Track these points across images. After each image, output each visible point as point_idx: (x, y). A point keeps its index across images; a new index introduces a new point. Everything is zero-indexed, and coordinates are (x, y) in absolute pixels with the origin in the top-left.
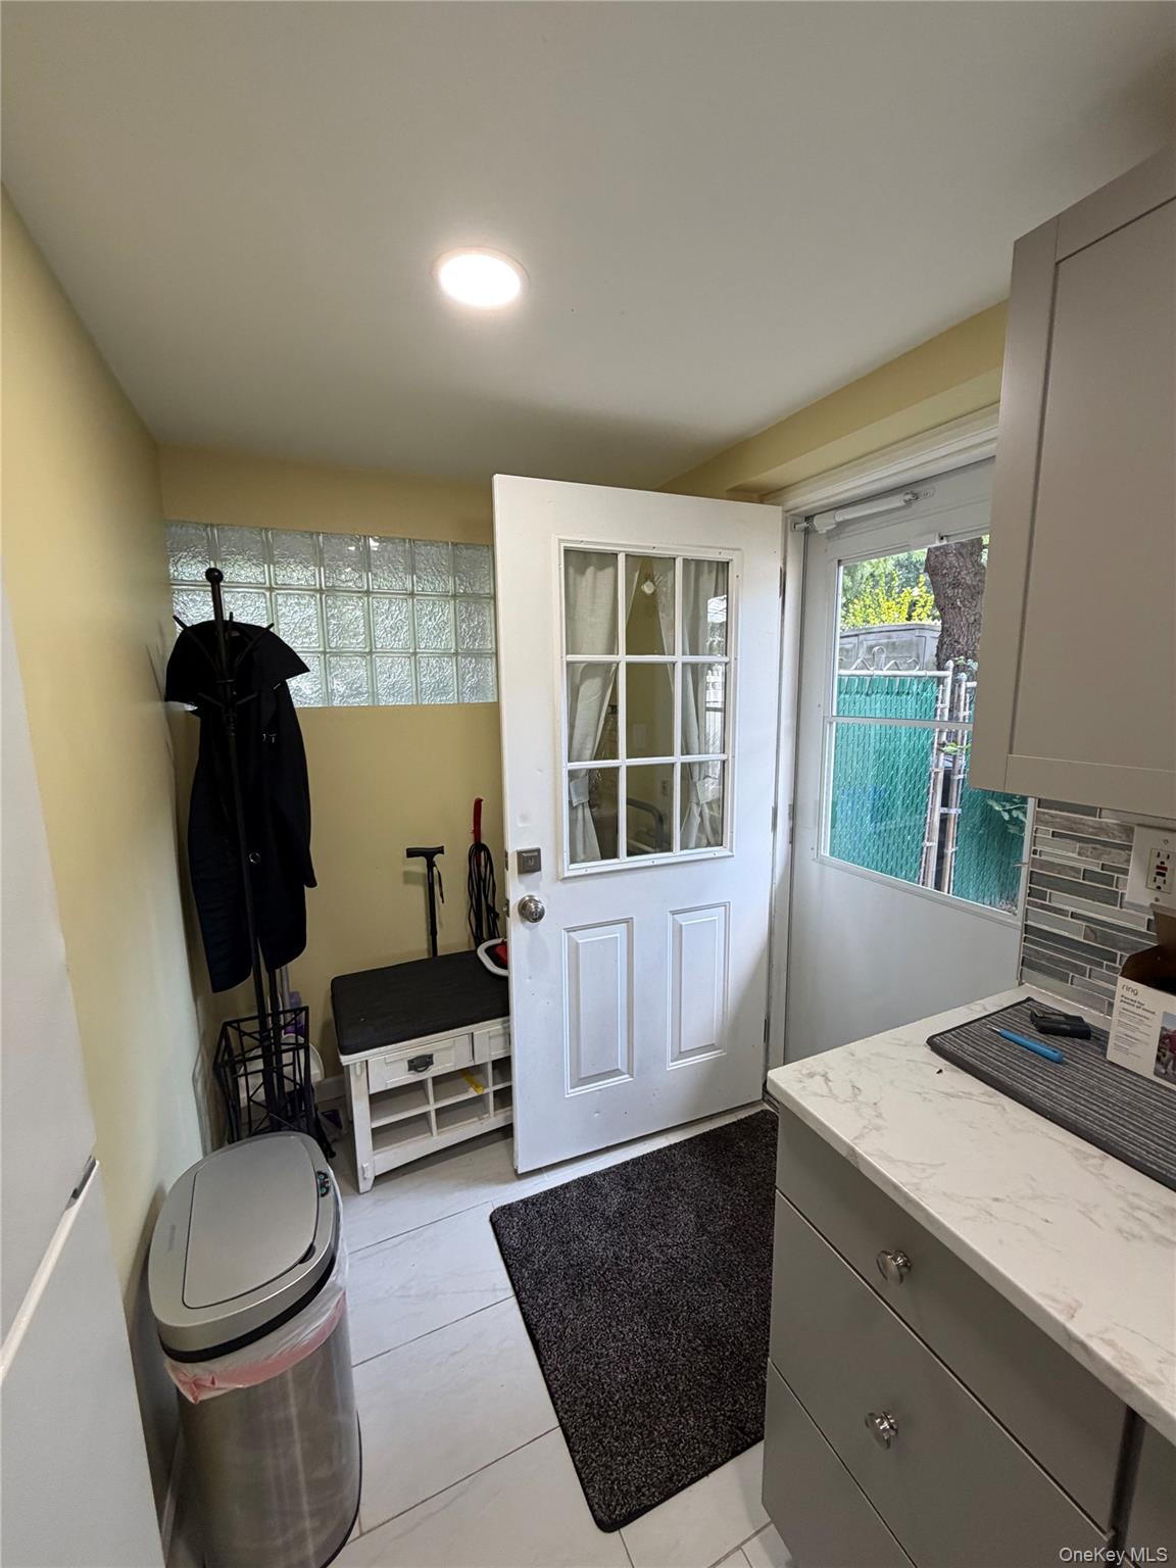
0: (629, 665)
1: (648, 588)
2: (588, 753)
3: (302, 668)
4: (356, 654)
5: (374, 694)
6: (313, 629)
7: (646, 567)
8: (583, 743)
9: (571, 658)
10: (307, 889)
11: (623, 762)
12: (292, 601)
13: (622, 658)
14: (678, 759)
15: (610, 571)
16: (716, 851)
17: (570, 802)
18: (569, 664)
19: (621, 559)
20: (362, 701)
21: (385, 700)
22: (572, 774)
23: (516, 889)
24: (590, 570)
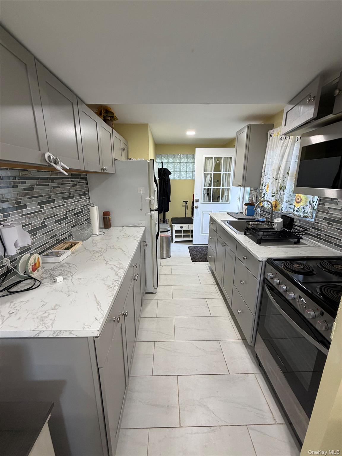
0: (214, 173)
1: (218, 162)
2: (207, 186)
3: (171, 174)
4: (178, 172)
5: (180, 178)
6: (173, 168)
7: (218, 159)
8: (207, 184)
9: (205, 172)
10: (170, 203)
11: (212, 188)
12: (170, 164)
13: (213, 172)
14: (221, 188)
15: (212, 159)
16: (227, 203)
17: (204, 193)
18: (205, 173)
19: (214, 158)
20: (179, 179)
21: (182, 178)
22: (204, 189)
23: (195, 204)
24: (209, 160)
